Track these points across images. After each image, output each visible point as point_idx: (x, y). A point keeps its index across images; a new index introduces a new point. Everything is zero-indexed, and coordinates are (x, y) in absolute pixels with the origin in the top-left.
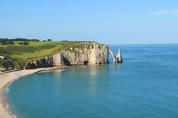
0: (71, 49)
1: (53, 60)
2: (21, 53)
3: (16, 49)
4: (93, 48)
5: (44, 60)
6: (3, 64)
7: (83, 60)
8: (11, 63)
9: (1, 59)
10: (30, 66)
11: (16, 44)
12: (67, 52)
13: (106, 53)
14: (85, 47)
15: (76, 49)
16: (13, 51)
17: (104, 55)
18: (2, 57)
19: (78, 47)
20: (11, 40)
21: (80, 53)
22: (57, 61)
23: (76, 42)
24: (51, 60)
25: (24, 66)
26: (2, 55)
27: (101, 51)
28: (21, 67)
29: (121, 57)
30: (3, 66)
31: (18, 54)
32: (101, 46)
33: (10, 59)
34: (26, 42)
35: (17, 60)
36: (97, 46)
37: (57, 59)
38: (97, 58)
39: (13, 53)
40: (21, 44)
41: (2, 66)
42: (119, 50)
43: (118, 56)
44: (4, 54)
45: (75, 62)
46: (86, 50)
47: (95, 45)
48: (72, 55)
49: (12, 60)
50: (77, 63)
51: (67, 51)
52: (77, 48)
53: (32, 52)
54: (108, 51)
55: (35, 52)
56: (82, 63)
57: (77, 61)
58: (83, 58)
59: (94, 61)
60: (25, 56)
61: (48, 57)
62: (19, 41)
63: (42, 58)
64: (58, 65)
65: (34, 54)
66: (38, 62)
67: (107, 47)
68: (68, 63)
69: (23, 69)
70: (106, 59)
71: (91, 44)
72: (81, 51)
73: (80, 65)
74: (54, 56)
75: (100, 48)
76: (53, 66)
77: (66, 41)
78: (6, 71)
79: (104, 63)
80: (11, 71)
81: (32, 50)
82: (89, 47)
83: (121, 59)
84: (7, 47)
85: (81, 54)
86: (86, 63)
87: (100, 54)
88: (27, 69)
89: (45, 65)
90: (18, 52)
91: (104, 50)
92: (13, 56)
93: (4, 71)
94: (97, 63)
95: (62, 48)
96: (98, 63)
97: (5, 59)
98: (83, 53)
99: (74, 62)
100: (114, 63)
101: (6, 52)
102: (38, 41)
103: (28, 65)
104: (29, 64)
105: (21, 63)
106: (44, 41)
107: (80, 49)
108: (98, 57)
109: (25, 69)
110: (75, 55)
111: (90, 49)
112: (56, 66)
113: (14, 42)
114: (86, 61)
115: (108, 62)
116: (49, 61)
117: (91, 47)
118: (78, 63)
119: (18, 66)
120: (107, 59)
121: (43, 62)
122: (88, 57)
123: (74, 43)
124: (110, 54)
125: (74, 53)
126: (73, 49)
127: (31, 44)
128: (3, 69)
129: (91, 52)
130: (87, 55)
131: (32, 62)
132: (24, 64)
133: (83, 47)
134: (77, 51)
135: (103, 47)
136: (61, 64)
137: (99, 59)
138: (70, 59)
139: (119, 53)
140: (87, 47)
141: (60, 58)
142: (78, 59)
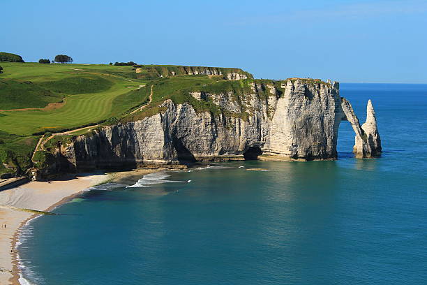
0: (197, 95)
1: (133, 142)
4: (279, 94)
5: (99, 142)
7: (241, 141)
10: (54, 165)
12: (179, 111)
13: (330, 116)
14: (250, 92)
15: (216, 99)
17: (322, 125)
21: (230, 114)
22: (151, 145)
24: (124, 142)
25: (32, 165)
27: (313, 109)
28: (20, 172)
32: (311, 89)
36: (299, 87)
37: (152, 138)
38: (297, 133)
42: (369, 105)
43: (369, 127)
45: (211, 149)
46: (253, 101)
47: (289, 84)
48: (198, 122)
50: (217, 154)
51: (180, 106)
52: (217, 93)
53: (34, 106)
54: (338, 109)
55: (47, 104)
56: (238, 153)
57: (218, 147)
58: (241, 134)
59: (285, 146)
60: (15, 124)
61: (115, 131)
64: (153, 164)
65: (46, 113)
67: (334, 93)
70: (329, 140)
72: (233, 107)
73: (230, 161)
74: (137, 124)
75: (310, 97)
77: (133, 64)
79: (324, 155)
82: (263, 88)
83: (378, 140)
85: (232, 119)
86: (253, 153)
87: (308, 118)
88: (42, 177)
89: (102, 160)
91: (324, 103)
94: (296, 157)
98: (243, 115)
99: (206, 148)
100: (361, 156)
102: (20, 60)
103: (44, 163)
104: (50, 158)
106: (42, 62)
107: (230, 99)
108: (303, 132)
109: (38, 180)
110: (213, 120)
111: (267, 99)
112: (144, 165)
114: (251, 148)
115: (334, 154)
117: (272, 91)
118: (222, 152)
119: (9, 166)
120: (334, 142)
121: (98, 150)
122: (259, 129)
124: (345, 118)
125: (208, 115)
126: (204, 97)
127: (12, 72)
129: (275, 109)
130: (258, 121)
131: (57, 150)
132: (30, 155)
133: (242, 90)
134: (217, 104)
135: (322, 91)
136: (165, 157)
137: (305, 139)
138: (191, 138)
139: (370, 117)
140: (257, 91)
141: (161, 134)
142: (221, 137)
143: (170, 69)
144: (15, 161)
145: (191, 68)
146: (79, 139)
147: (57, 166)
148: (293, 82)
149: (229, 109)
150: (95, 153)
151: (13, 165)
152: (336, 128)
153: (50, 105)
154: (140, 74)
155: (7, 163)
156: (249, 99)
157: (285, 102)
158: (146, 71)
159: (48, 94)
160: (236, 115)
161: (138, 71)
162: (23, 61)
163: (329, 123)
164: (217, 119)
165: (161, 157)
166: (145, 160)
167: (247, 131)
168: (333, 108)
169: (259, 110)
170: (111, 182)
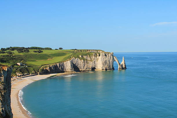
0: (80, 56)
1: (64, 66)
2: (36, 59)
3: (32, 56)
4: (100, 55)
5: (56, 67)
6: (20, 70)
7: (91, 66)
8: (27, 69)
9: (18, 65)
11: (32, 52)
12: (76, 60)
13: (111, 60)
14: (93, 55)
15: (85, 57)
16: (28, 58)
17: (109, 62)
18: (19, 64)
19: (86, 55)
20: (27, 49)
21: (88, 60)
22: (68, 67)
23: (85, 50)
24: (62, 67)
25: (38, 71)
26: (19, 62)
27: (107, 59)
28: (36, 73)
29: (125, 64)
31: (33, 61)
32: (107, 54)
33: (26, 65)
34: (40, 50)
35: (32, 66)
36: (104, 54)
37: (68, 66)
38: (103, 64)
39: (29, 60)
40: (36, 52)
41: (19, 72)
42: (123, 58)
43: (123, 63)
44: (21, 61)
45: (84, 68)
46: (94, 57)
47: (101, 53)
48: (81, 62)
49: (28, 66)
50: (85, 69)
51: (76, 59)
53: (45, 59)
54: (113, 59)
56: (90, 69)
58: (91, 65)
59: (101, 67)
60: (39, 63)
61: (59, 64)
62: (34, 49)
63: (54, 65)
65: (47, 61)
66: (50, 68)
67: (112, 55)
68: (77, 69)
69: (37, 74)
70: (111, 66)
71: (98, 52)
72: (89, 59)
73: (88, 71)
74: (65, 63)
75: (106, 56)
76: (64, 72)
77: (76, 49)
78: (22, 76)
79: (110, 69)
80: (27, 76)
81: (45, 57)
82: (96, 54)
83: (125, 66)
84: (23, 55)
86: (93, 69)
87: (106, 61)
88: (40, 74)
89: (57, 71)
91: (110, 57)
92: (29, 62)
93: (21, 76)
94: (103, 69)
95: (72, 55)
97: (21, 65)
98: (91, 60)
100: (119, 69)
101: (23, 59)
102: (51, 49)
103: (41, 71)
104: (43, 70)
105: (35, 69)
106: (56, 49)
107: (88, 57)
108: (105, 64)
110: (84, 62)
111: (97, 57)
112: (66, 72)
113: (30, 50)
115: (113, 69)
116: (60, 67)
117: (98, 55)
118: (86, 69)
119: (33, 72)
120: (113, 66)
121: (55, 68)
122: (95, 64)
123: (83, 51)
124: (115, 61)
125: (83, 61)
126: (82, 56)
127: (45, 52)
128: (20, 75)
129: (98, 59)
130: (95, 62)
131: (45, 68)
133: (91, 55)
134: (85, 58)
135: (109, 55)
136: (71, 70)
137: (105, 66)
138: (79, 66)
141: (70, 65)
142: (86, 65)
144: (35, 71)
145: (89, 50)
146: (51, 66)
147: (45, 72)
149: (88, 59)
150: (55, 69)
152: (113, 63)
153: (49, 59)
157: (100, 57)
159: (50, 57)
163: (111, 62)
164: (85, 62)
166: (67, 71)
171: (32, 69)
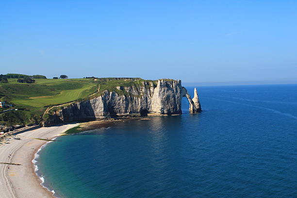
0: (118, 88)
4: (155, 86)
5: (74, 109)
7: (139, 107)
8: (17, 114)
10: (53, 120)
11: (13, 82)
12: (110, 95)
13: (178, 95)
15: (127, 89)
16: (13, 93)
17: (175, 99)
19: (129, 85)
21: (134, 96)
22: (98, 110)
25: (42, 120)
27: (170, 92)
28: (37, 123)
29: (199, 102)
30: (5, 121)
32: (169, 83)
33: (13, 106)
35: (27, 109)
38: (163, 102)
42: (195, 90)
43: (195, 100)
45: (126, 112)
48: (120, 100)
49: (18, 109)
50: (128, 114)
51: (111, 93)
52: (128, 87)
53: (47, 95)
56: (138, 113)
57: (129, 110)
58: (139, 104)
59: (158, 109)
60: (37, 103)
61: (81, 104)
63: (71, 105)
64: (99, 118)
65: (52, 98)
66: (64, 112)
67: (179, 85)
69: (41, 126)
70: (178, 106)
72: (134, 92)
73: (134, 116)
74: (91, 101)
75: (168, 87)
77: (93, 78)
78: (12, 130)
80: (20, 130)
82: (148, 84)
83: (200, 105)
85: (135, 98)
86: (145, 112)
87: (168, 96)
88: (47, 125)
89: (76, 117)
90: (23, 96)
91: (175, 89)
93: (7, 131)
94: (163, 113)
96: (165, 112)
97: (5, 107)
98: (139, 96)
99: (123, 111)
100: (192, 112)
103: (48, 119)
104: (50, 116)
107: (133, 89)
108: (166, 102)
109: (45, 127)
110: (126, 99)
111: (150, 88)
112: (95, 119)
114: (143, 110)
115: (180, 112)
117: (152, 85)
118: (130, 113)
119: (31, 121)
120: (180, 106)
121: (74, 113)
122: (147, 102)
123: (108, 80)
125: (124, 97)
126: (122, 88)
127: (39, 82)
128: (5, 128)
129: (153, 93)
130: (146, 99)
131: (55, 113)
132: (42, 115)
133: (138, 85)
134: (128, 91)
135: (174, 84)
136: (104, 115)
137: (167, 106)
138: (117, 107)
139: (196, 96)
140: (145, 85)
141: (102, 105)
142: (130, 105)
143: (110, 79)
144: (35, 118)
146: (65, 108)
147: (54, 120)
148: (160, 81)
151: (33, 120)
152: (180, 100)
154: (96, 81)
155: (31, 119)
156: (142, 89)
157: (157, 89)
158: (99, 80)
159: (54, 90)
160: (136, 96)
161: (95, 80)
162: (46, 78)
163: (178, 98)
164: (128, 98)
165: (103, 115)
166: (96, 117)
167: (141, 103)
168: (179, 91)
169: (146, 94)
170: (78, 127)
171: (28, 114)
